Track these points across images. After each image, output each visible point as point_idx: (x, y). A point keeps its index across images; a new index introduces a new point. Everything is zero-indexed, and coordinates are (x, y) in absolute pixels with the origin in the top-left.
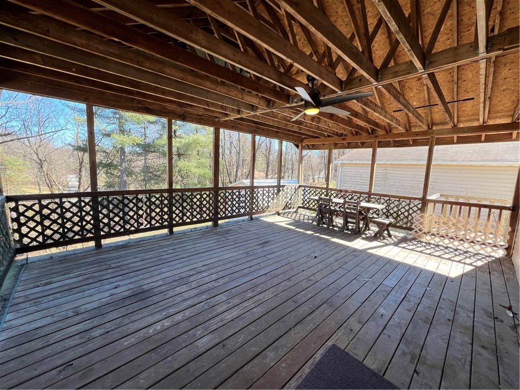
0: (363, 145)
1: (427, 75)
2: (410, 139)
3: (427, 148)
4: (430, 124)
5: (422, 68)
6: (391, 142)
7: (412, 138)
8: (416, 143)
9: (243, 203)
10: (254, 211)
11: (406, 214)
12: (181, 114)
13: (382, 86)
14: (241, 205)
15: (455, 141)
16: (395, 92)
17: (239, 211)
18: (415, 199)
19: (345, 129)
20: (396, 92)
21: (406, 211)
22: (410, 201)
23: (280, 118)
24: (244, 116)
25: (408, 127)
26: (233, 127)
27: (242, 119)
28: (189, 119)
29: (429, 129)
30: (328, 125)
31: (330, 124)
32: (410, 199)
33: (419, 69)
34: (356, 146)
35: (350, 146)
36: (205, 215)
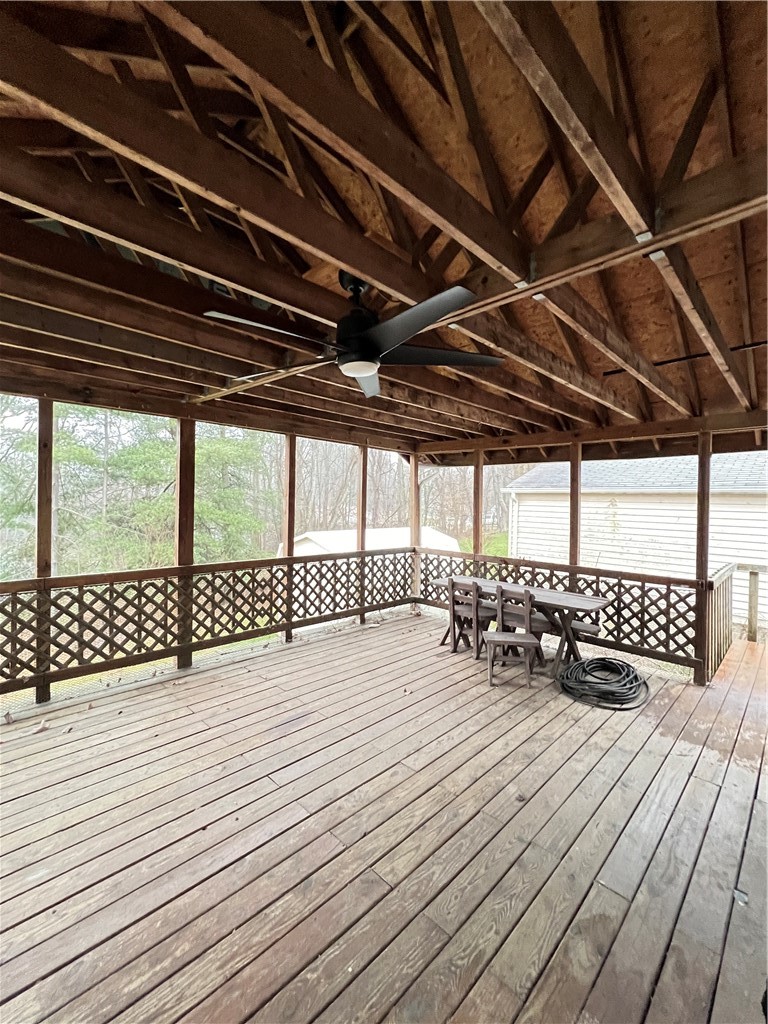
0: (551, 455)
1: (662, 254)
2: (654, 438)
3: (695, 459)
4: (696, 404)
5: (644, 227)
6: (612, 445)
7: (658, 436)
8: (668, 448)
9: (263, 602)
10: (295, 619)
11: (662, 620)
12: (80, 387)
13: (546, 293)
14: (258, 606)
15: (758, 442)
16: (590, 318)
17: (253, 623)
18: (679, 582)
19: (503, 419)
20: (594, 317)
21: (661, 612)
22: (668, 589)
23: (331, 394)
24: (239, 390)
25: (644, 409)
26: (231, 417)
27: (234, 397)
28: (100, 399)
29: (695, 415)
30: (458, 409)
31: (461, 406)
32: (668, 582)
33: (635, 231)
34: (536, 458)
35: (521, 457)
36: (149, 642)
